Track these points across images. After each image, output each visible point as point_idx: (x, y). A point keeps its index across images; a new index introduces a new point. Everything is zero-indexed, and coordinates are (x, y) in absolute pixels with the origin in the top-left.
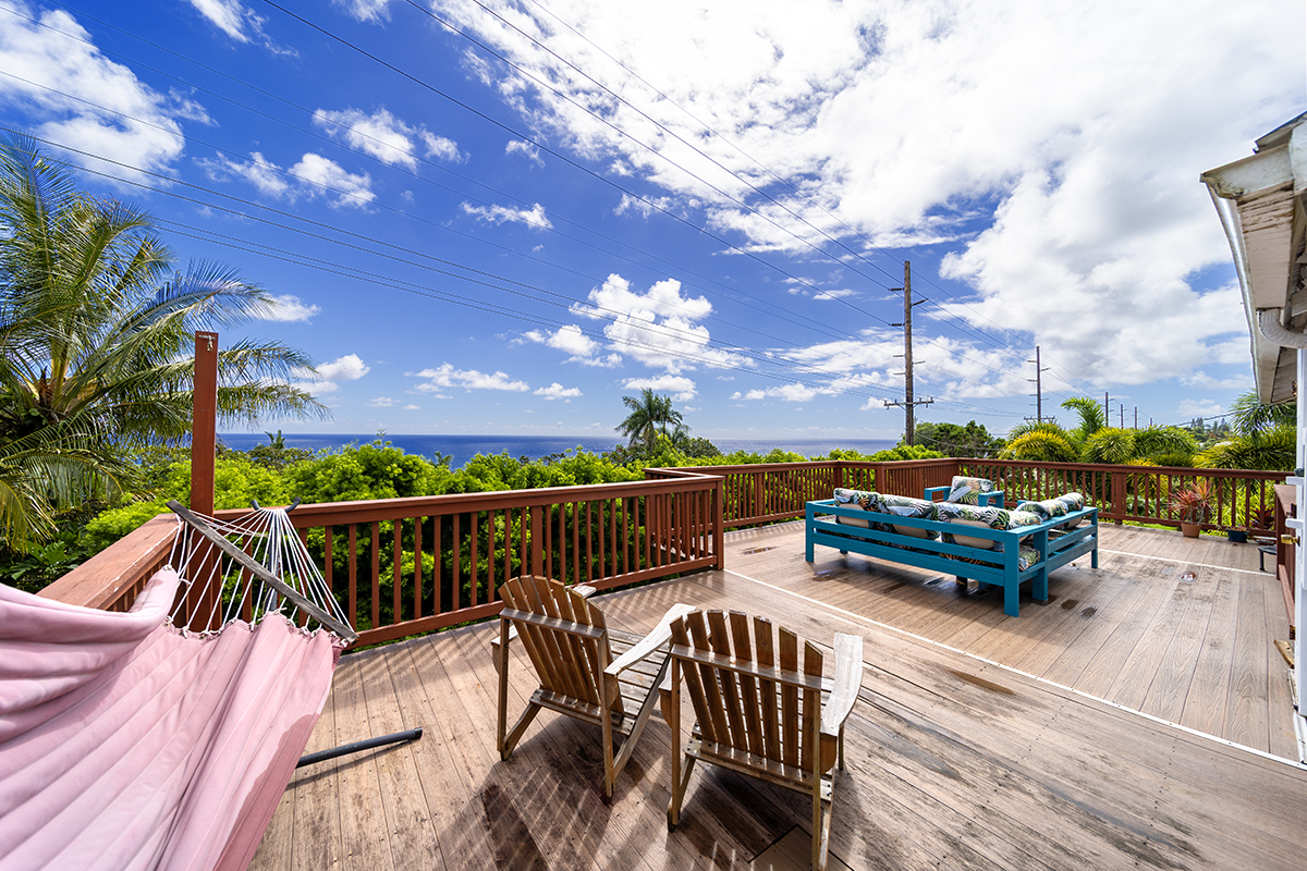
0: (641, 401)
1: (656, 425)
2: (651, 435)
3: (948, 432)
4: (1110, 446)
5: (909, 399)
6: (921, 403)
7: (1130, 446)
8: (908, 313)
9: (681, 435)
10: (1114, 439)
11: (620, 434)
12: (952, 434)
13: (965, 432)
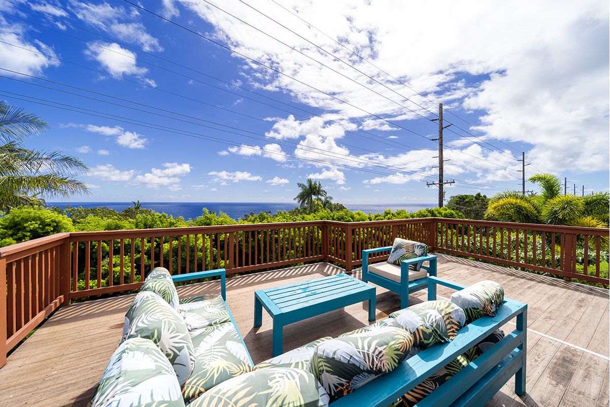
0: (307, 185)
1: (314, 197)
2: (311, 202)
3: (464, 199)
4: (564, 208)
5: (441, 181)
6: (447, 183)
7: (581, 208)
8: (441, 133)
9: (328, 202)
10: (567, 203)
11: (296, 201)
12: (466, 200)
13: (474, 199)
